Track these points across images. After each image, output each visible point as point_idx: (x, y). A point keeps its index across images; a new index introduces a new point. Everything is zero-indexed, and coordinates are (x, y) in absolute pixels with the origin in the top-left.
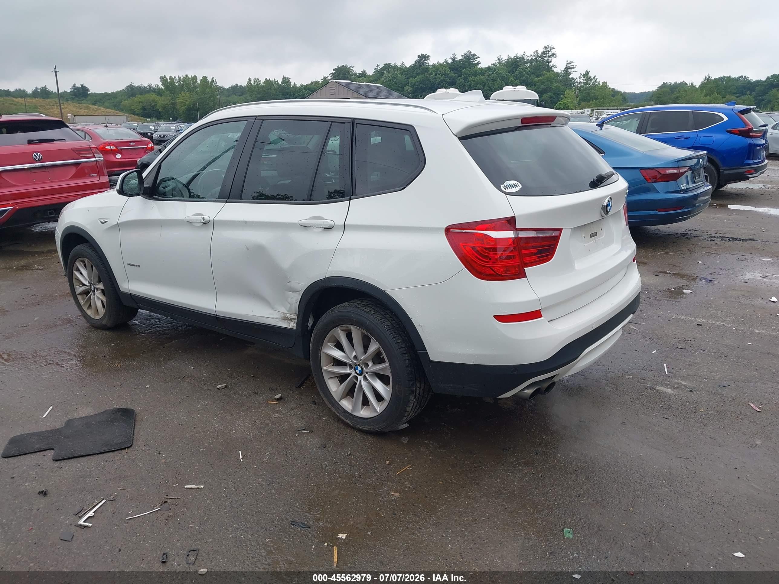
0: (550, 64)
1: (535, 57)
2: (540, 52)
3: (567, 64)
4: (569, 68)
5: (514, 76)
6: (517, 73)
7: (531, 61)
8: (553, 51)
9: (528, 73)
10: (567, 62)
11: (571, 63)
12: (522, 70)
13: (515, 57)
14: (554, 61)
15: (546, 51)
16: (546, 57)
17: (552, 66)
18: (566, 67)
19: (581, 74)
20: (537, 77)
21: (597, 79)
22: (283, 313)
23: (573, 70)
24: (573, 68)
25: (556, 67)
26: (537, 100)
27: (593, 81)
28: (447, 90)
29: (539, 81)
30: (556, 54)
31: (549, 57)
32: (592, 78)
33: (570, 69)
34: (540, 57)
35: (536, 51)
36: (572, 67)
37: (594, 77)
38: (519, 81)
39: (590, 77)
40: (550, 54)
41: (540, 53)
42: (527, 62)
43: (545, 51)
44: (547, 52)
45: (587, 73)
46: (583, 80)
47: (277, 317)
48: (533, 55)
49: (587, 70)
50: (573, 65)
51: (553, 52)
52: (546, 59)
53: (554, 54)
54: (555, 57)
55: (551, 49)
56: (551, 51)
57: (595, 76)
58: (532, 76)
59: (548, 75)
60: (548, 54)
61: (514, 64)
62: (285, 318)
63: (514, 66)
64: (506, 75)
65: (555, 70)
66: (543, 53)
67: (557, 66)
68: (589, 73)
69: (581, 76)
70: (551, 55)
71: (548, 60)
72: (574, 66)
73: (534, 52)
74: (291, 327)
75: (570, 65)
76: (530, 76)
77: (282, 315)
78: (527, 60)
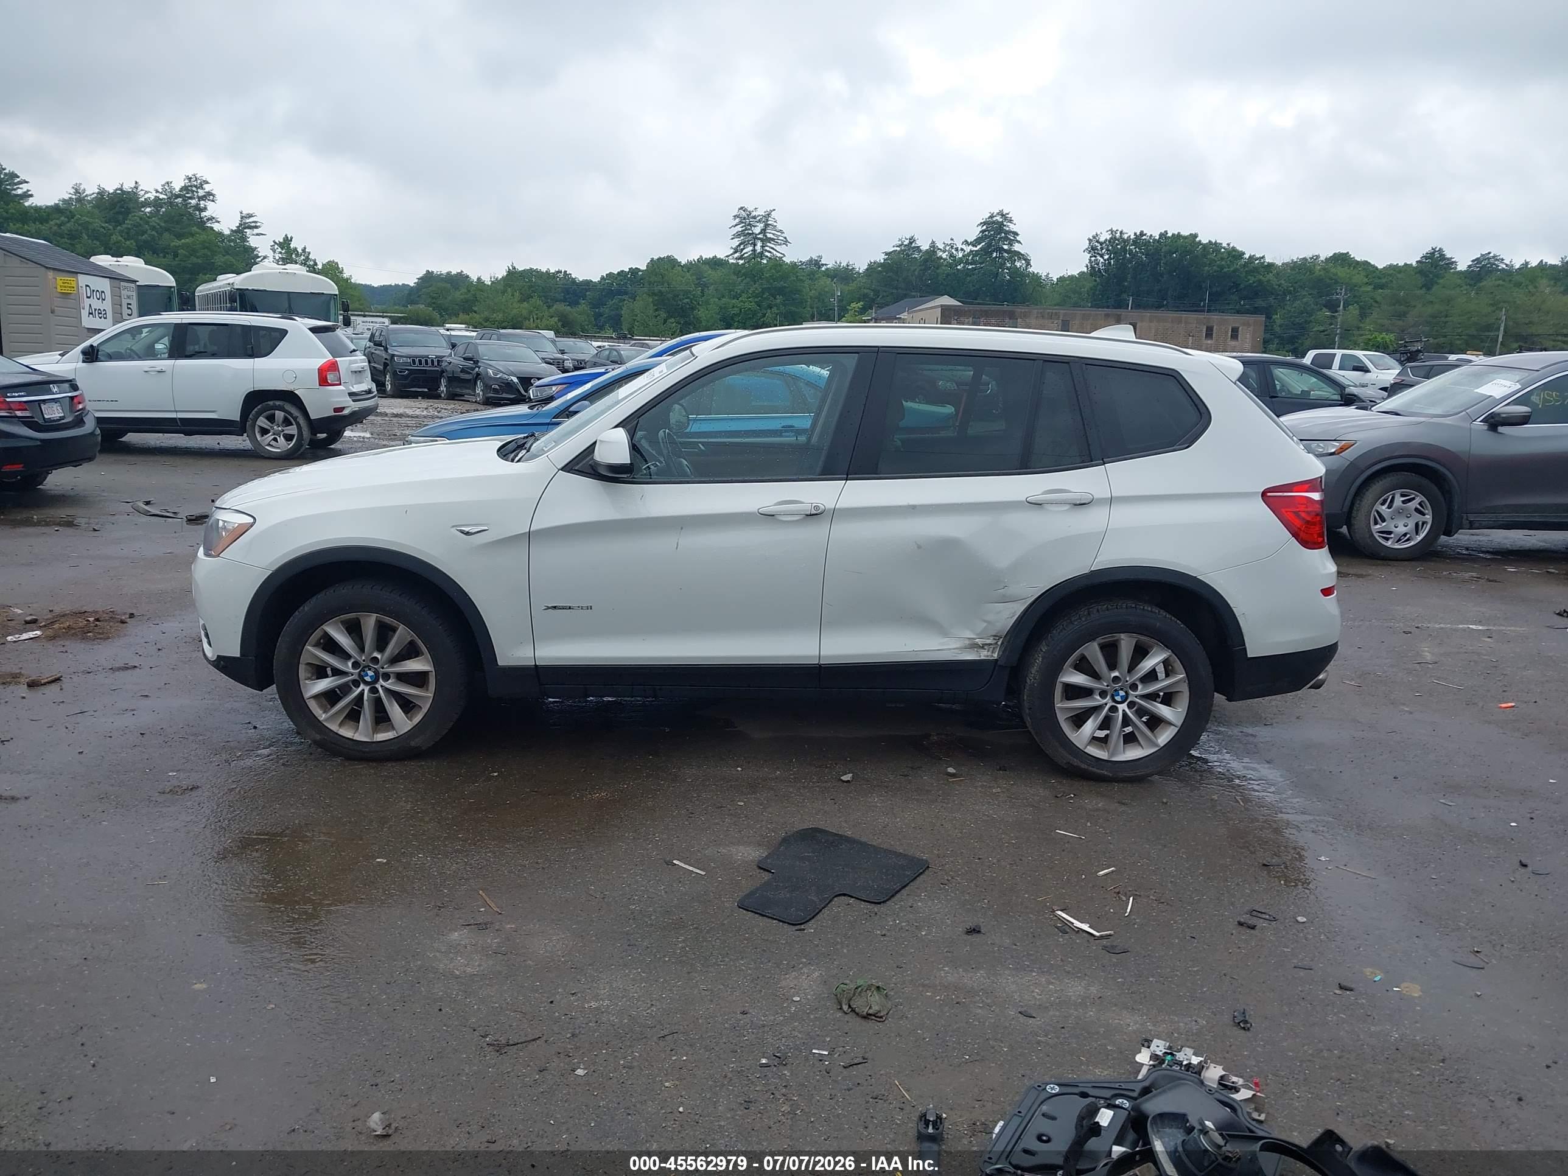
0: (203, 214)
1: (166, 195)
2: (177, 186)
3: (242, 218)
4: (247, 224)
5: (121, 232)
6: (129, 226)
7: (157, 203)
8: (207, 188)
9: (154, 227)
10: (241, 213)
11: (250, 216)
12: (141, 219)
13: (117, 190)
14: (211, 209)
15: (191, 186)
16: (190, 198)
17: (208, 220)
18: (241, 225)
19: (274, 242)
20: (179, 236)
21: (309, 253)
22: (969, 638)
23: (256, 231)
24: (256, 227)
25: (219, 222)
26: (336, 295)
27: (303, 257)
28: (119, 259)
29: (182, 247)
30: (213, 195)
31: (201, 198)
32: (300, 251)
33: (250, 228)
34: (177, 196)
35: (168, 183)
36: (253, 224)
37: (304, 250)
38: (136, 242)
39: (296, 249)
40: (201, 193)
41: (177, 189)
42: (147, 203)
43: (189, 186)
44: (194, 189)
45: (287, 241)
46: (281, 253)
47: (958, 646)
48: (160, 191)
49: (286, 235)
50: (256, 222)
51: (207, 190)
52: (193, 202)
53: (209, 194)
54: (213, 201)
55: (201, 183)
56: (201, 187)
57: (305, 248)
58: (166, 235)
59: (203, 237)
60: (197, 192)
61: (119, 205)
62: (974, 646)
63: (117, 209)
64: (104, 228)
65: (216, 227)
66: (185, 188)
67: (219, 220)
68: (291, 240)
69: (276, 246)
70: (204, 196)
71: (197, 204)
72: (258, 224)
73: (163, 185)
74: (982, 658)
75: (247, 221)
76: (161, 234)
77: (967, 642)
78: (145, 199)
